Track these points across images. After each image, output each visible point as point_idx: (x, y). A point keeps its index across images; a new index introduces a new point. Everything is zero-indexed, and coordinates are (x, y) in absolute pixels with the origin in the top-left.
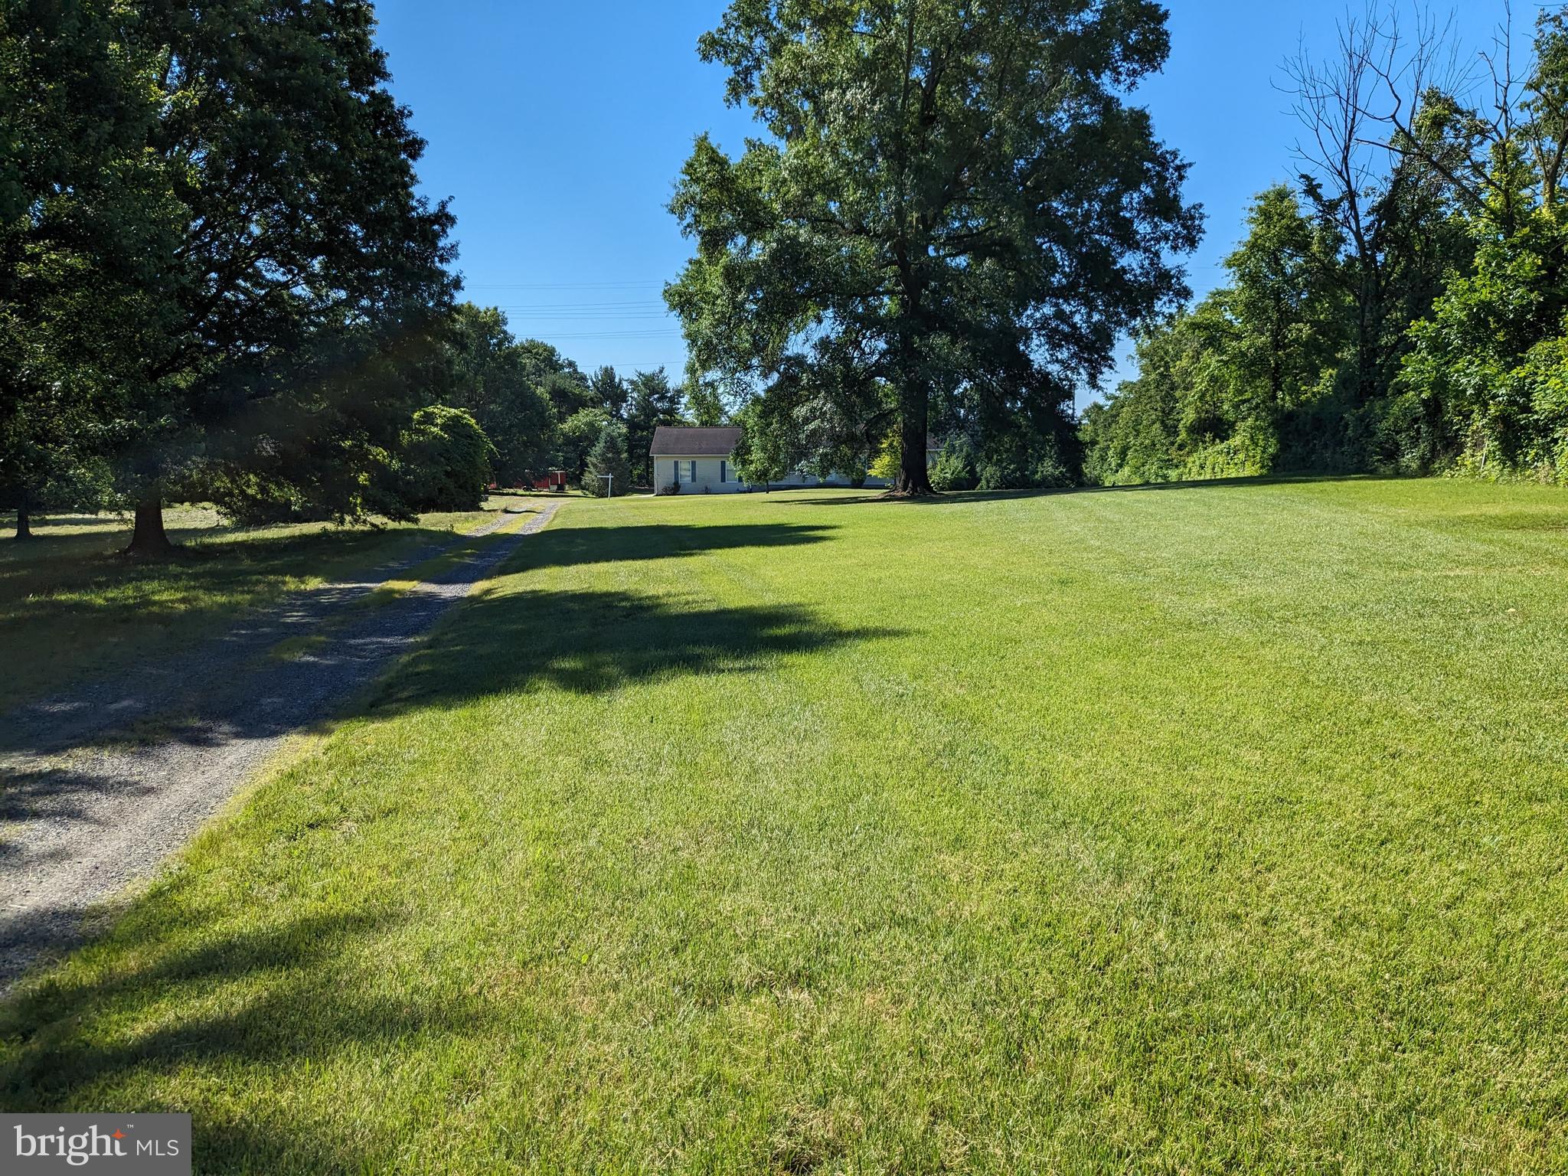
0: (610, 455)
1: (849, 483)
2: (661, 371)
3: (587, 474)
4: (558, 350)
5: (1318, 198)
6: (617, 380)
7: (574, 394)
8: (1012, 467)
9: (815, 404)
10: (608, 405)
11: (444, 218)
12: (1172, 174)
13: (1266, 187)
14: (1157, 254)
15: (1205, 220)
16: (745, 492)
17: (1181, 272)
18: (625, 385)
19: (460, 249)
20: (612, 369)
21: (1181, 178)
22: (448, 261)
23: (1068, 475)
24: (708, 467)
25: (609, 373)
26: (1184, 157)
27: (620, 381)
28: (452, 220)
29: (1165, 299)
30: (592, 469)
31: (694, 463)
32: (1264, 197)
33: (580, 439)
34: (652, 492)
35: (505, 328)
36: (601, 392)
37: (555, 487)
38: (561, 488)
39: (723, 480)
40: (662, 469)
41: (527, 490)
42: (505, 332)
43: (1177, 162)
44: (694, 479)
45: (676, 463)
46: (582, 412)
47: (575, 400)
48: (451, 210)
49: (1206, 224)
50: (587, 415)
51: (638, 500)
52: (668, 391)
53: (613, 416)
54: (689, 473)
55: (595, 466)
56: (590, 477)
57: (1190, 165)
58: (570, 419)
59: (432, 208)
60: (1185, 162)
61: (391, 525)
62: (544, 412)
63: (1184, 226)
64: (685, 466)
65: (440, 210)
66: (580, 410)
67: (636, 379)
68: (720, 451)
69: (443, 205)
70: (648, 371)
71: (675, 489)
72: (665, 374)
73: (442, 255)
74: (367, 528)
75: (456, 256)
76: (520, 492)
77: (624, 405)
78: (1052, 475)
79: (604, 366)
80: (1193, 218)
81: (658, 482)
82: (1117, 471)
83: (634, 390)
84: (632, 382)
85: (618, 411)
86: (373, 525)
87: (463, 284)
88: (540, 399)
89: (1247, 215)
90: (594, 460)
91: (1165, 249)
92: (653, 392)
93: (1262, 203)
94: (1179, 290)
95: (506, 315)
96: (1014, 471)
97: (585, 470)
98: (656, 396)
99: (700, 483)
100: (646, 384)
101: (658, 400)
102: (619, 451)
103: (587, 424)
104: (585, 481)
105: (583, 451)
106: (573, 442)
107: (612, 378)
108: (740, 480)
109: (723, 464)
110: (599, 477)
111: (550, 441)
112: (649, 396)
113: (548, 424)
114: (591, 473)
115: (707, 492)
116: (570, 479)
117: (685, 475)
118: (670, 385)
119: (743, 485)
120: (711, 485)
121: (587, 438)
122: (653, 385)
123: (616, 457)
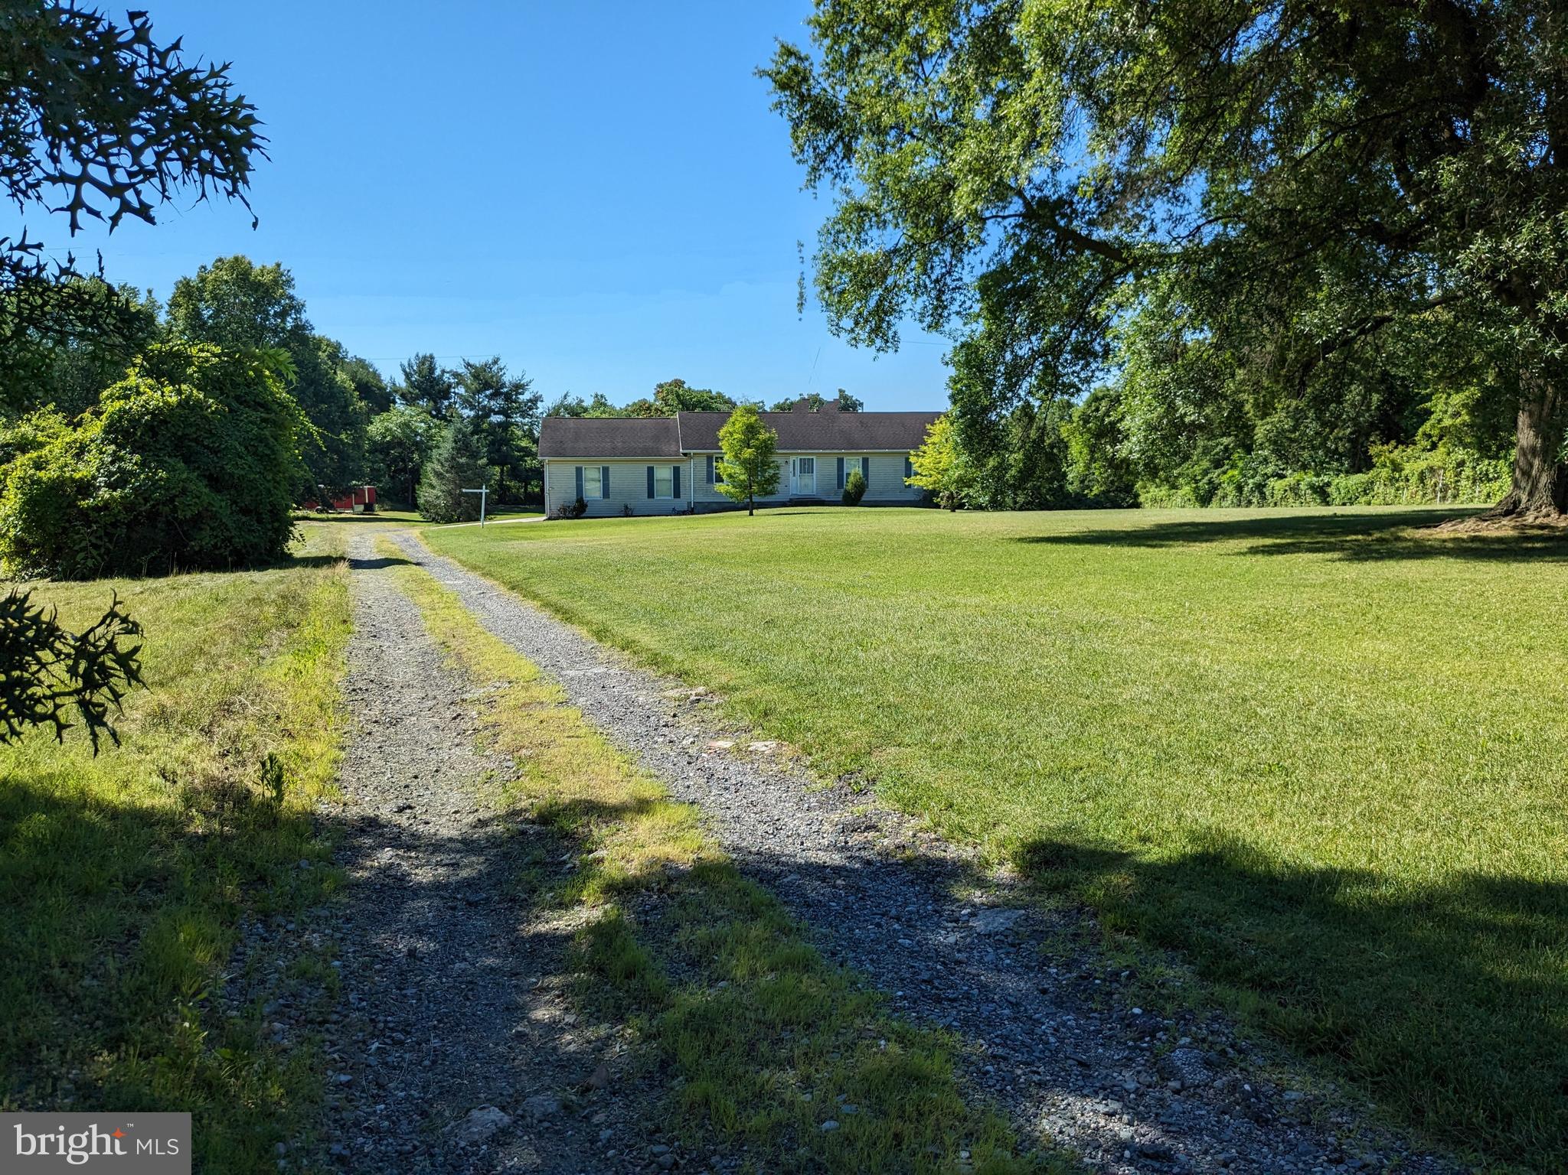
0: (463, 460)
1: (840, 498)
2: (495, 362)
3: (425, 487)
4: (344, 346)
6: (438, 372)
10: (425, 403)
16: (684, 513)
18: (448, 378)
20: (431, 357)
24: (628, 475)
25: (427, 363)
27: (443, 371)
30: (434, 481)
31: (606, 470)
33: (390, 445)
34: (542, 512)
35: (291, 292)
36: (417, 387)
37: (361, 508)
38: (369, 508)
39: (651, 494)
40: (558, 480)
41: (320, 511)
42: (291, 298)
44: (606, 493)
45: (579, 471)
46: (393, 411)
47: (381, 395)
50: (400, 414)
52: (503, 385)
53: (433, 416)
54: (599, 485)
55: (438, 475)
56: (431, 492)
58: (377, 418)
62: (346, 406)
64: (592, 473)
66: (391, 407)
67: (462, 370)
68: (646, 452)
70: (478, 361)
71: (578, 510)
72: (501, 364)
76: (313, 514)
77: (447, 403)
79: (419, 352)
81: (552, 499)
83: (459, 384)
84: (456, 375)
85: (438, 410)
88: (343, 390)
90: (438, 468)
92: (486, 385)
95: (292, 274)
97: (419, 483)
98: (488, 392)
99: (616, 500)
100: (476, 377)
101: (491, 397)
102: (474, 455)
103: (400, 426)
104: (421, 501)
105: (394, 461)
106: (381, 448)
107: (432, 370)
108: (677, 494)
109: (651, 470)
110: (450, 493)
111: (357, 446)
112: (479, 392)
113: (355, 423)
114: (433, 487)
115: (627, 512)
116: (380, 496)
117: (593, 490)
118: (508, 378)
119: (682, 503)
120: (631, 504)
121: (400, 444)
122: (485, 379)
123: (471, 462)
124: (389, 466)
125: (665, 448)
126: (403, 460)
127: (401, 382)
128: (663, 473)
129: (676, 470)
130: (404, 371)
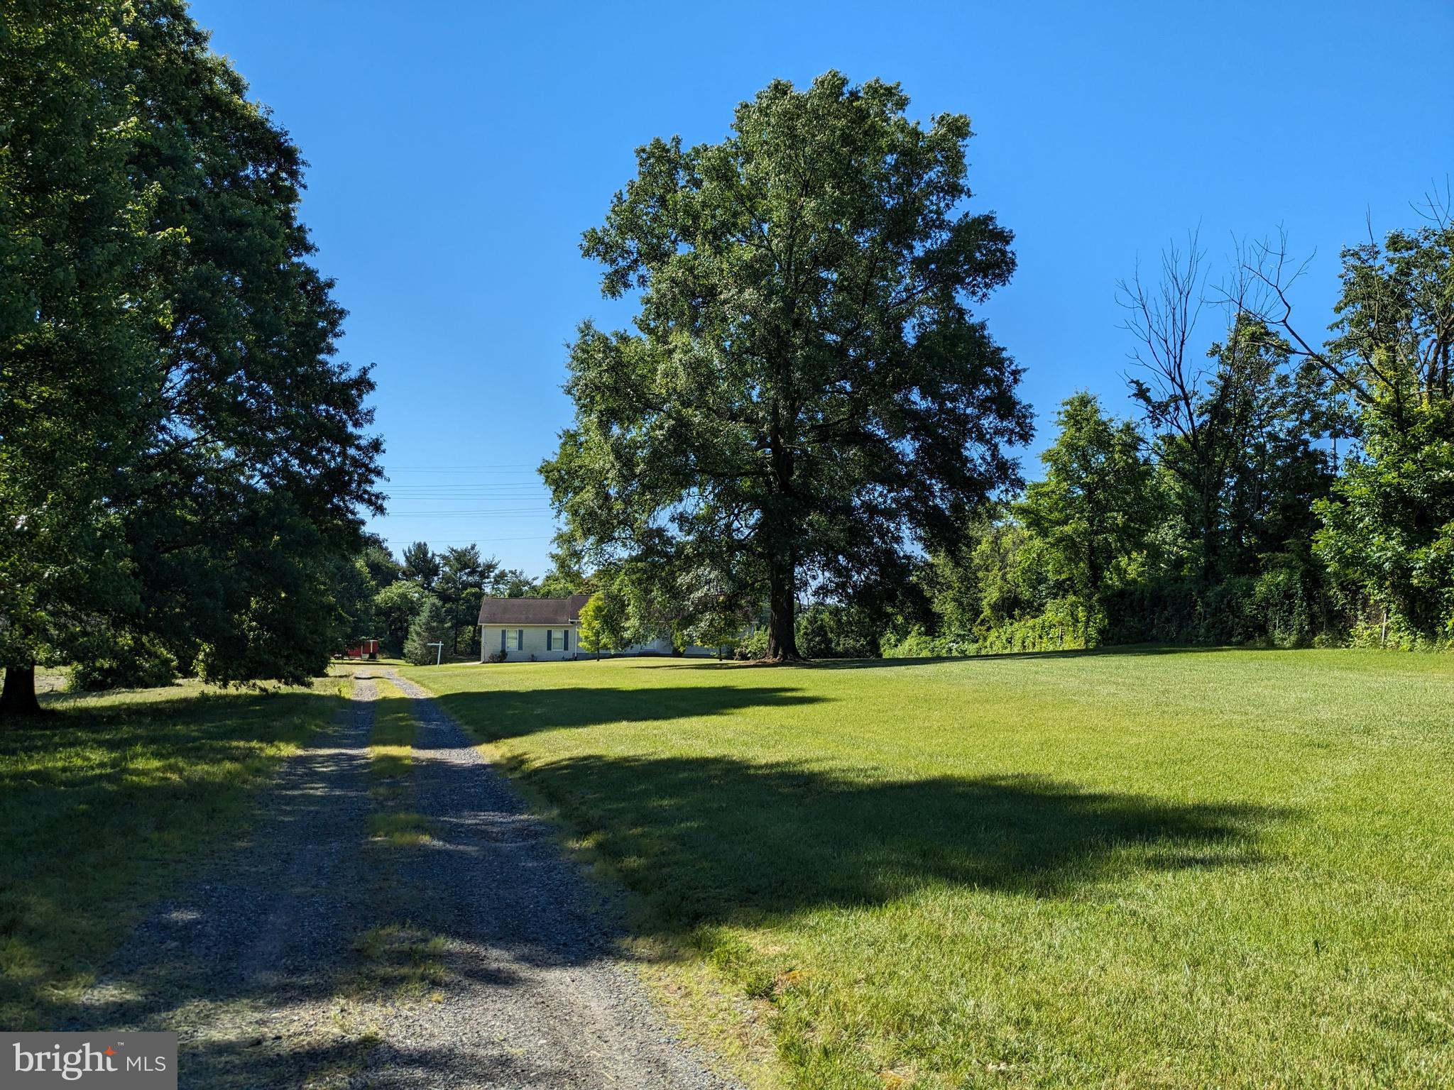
0: (435, 624)
1: (671, 652)
2: (473, 548)
3: (409, 642)
5: (1148, 400)
6: (430, 555)
7: (387, 568)
8: (817, 639)
9: (700, 572)
10: (419, 578)
11: (363, 384)
12: (1008, 377)
13: (1071, 395)
14: (996, 446)
15: (1035, 418)
16: (570, 660)
17: (1015, 465)
18: (437, 560)
19: (376, 415)
20: (425, 544)
21: (1016, 381)
22: (361, 425)
23: (868, 648)
24: (535, 635)
25: (421, 548)
26: (1019, 363)
27: (433, 555)
28: (371, 386)
29: (1003, 488)
30: (415, 637)
31: (521, 632)
32: (1071, 403)
33: (391, 610)
34: (479, 660)
36: (414, 567)
37: (367, 655)
38: (373, 657)
39: (549, 648)
40: (490, 638)
43: (1013, 367)
44: (520, 647)
45: (504, 632)
46: (395, 585)
47: (388, 573)
48: (371, 376)
49: (1036, 422)
50: (400, 587)
51: (464, 667)
52: (479, 566)
53: (425, 588)
54: (516, 642)
55: (418, 634)
56: (413, 645)
57: (1025, 370)
58: (383, 591)
59: (353, 373)
60: (1019, 368)
61: (284, 689)
62: (362, 584)
63: (1018, 424)
64: (512, 635)
65: (361, 377)
66: (394, 582)
67: (448, 554)
68: (548, 621)
69: (365, 371)
70: (460, 547)
71: (502, 657)
72: (477, 549)
73: (357, 419)
74: (257, 692)
75: (371, 421)
77: (436, 578)
78: (854, 648)
79: (417, 542)
80: (1025, 417)
81: (486, 651)
82: (896, 646)
83: (445, 564)
84: (444, 558)
85: (429, 584)
86: (261, 689)
87: (383, 447)
88: (360, 573)
89: (1056, 418)
90: (418, 629)
91: (1001, 442)
92: (465, 566)
93: (1069, 407)
94: (1014, 480)
96: (820, 643)
97: (407, 639)
98: (467, 571)
99: (527, 652)
100: (458, 559)
101: (470, 574)
102: (442, 621)
103: (400, 596)
104: (405, 651)
105: (394, 622)
106: (385, 612)
107: (425, 554)
108: (566, 648)
109: (549, 633)
110: (425, 645)
111: (366, 611)
112: (460, 570)
113: (366, 595)
114: (414, 641)
115: (533, 659)
116: (381, 648)
117: (512, 644)
118: (482, 560)
119: (569, 654)
120: (536, 654)
121: (399, 609)
122: (464, 560)
123: (440, 626)
124: (390, 626)
125: (560, 618)
126: (400, 621)
127: (403, 562)
128: (558, 634)
129: (566, 633)
130: (405, 554)
